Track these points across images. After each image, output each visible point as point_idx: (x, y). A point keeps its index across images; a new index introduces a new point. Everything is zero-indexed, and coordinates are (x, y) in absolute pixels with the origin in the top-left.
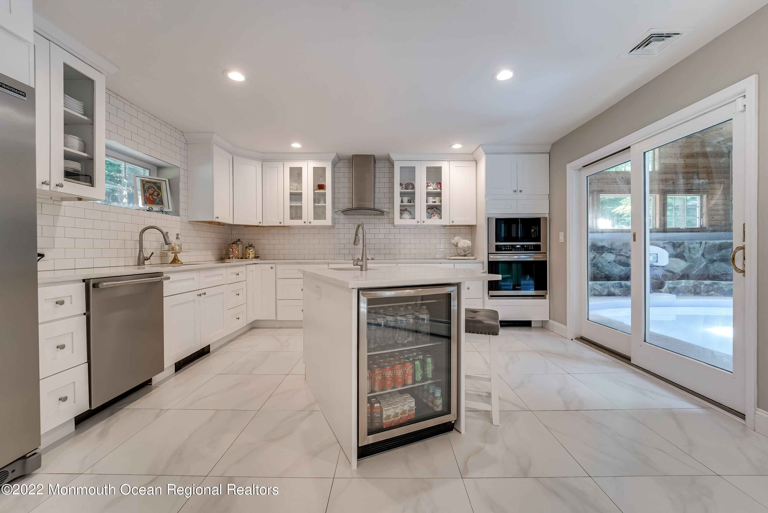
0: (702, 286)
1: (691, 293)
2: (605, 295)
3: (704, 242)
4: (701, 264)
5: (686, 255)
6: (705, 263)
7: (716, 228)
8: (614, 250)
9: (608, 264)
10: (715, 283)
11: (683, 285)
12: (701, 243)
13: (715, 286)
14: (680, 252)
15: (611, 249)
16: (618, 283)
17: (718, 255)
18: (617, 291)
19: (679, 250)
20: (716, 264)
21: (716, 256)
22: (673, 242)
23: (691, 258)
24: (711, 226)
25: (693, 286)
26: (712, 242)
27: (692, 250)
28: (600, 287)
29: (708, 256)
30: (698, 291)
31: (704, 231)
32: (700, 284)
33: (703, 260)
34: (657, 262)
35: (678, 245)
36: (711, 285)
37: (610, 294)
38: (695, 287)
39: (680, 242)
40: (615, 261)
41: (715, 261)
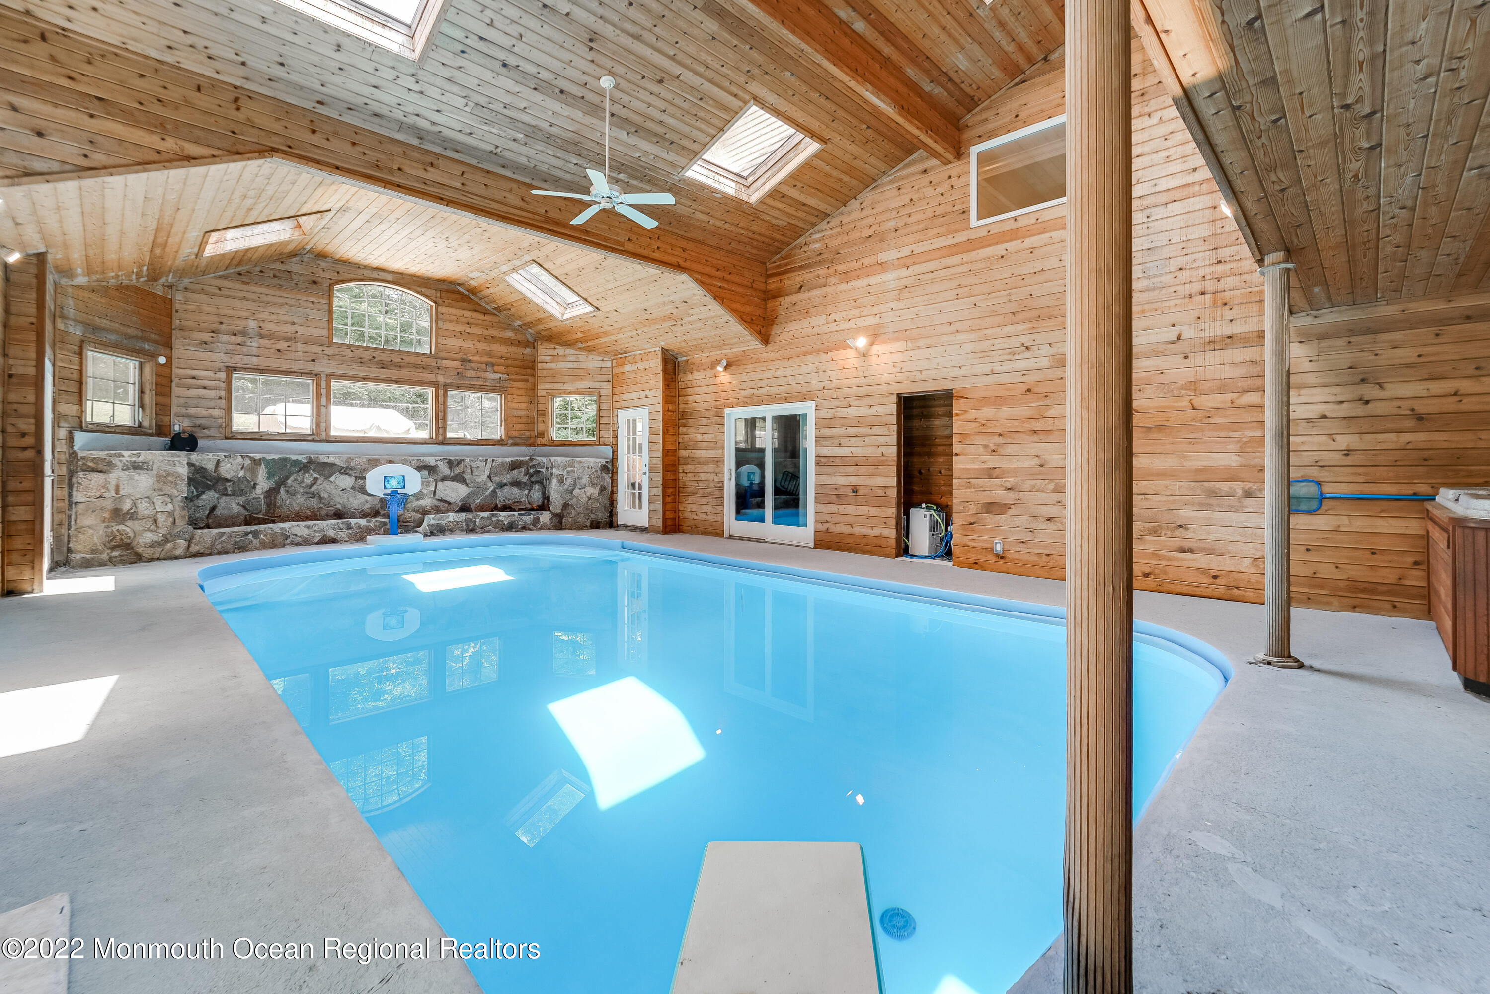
0: (478, 520)
1: (462, 530)
2: (317, 544)
3: (490, 459)
4: (487, 489)
5: (467, 477)
6: (492, 488)
7: (518, 440)
8: (351, 470)
9: (341, 493)
10: (493, 515)
11: (451, 519)
12: (487, 460)
13: (494, 519)
14: (459, 474)
15: (347, 468)
16: (342, 523)
17: (508, 476)
18: (341, 535)
19: (457, 470)
20: (506, 489)
21: (507, 478)
22: (449, 460)
23: (474, 482)
24: (510, 437)
25: (465, 520)
26: (500, 459)
27: (475, 470)
28: (306, 530)
29: (496, 479)
30: (471, 526)
31: (502, 445)
32: (475, 517)
33: (490, 484)
34: (404, 487)
35: (455, 463)
36: (489, 518)
37: (326, 541)
38: (468, 521)
39: (459, 458)
40: (353, 488)
41: (505, 485)
